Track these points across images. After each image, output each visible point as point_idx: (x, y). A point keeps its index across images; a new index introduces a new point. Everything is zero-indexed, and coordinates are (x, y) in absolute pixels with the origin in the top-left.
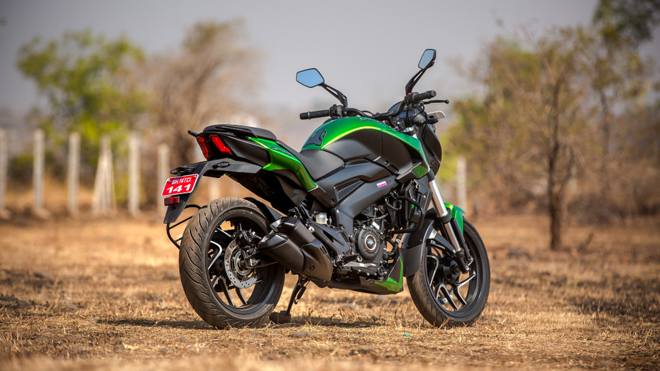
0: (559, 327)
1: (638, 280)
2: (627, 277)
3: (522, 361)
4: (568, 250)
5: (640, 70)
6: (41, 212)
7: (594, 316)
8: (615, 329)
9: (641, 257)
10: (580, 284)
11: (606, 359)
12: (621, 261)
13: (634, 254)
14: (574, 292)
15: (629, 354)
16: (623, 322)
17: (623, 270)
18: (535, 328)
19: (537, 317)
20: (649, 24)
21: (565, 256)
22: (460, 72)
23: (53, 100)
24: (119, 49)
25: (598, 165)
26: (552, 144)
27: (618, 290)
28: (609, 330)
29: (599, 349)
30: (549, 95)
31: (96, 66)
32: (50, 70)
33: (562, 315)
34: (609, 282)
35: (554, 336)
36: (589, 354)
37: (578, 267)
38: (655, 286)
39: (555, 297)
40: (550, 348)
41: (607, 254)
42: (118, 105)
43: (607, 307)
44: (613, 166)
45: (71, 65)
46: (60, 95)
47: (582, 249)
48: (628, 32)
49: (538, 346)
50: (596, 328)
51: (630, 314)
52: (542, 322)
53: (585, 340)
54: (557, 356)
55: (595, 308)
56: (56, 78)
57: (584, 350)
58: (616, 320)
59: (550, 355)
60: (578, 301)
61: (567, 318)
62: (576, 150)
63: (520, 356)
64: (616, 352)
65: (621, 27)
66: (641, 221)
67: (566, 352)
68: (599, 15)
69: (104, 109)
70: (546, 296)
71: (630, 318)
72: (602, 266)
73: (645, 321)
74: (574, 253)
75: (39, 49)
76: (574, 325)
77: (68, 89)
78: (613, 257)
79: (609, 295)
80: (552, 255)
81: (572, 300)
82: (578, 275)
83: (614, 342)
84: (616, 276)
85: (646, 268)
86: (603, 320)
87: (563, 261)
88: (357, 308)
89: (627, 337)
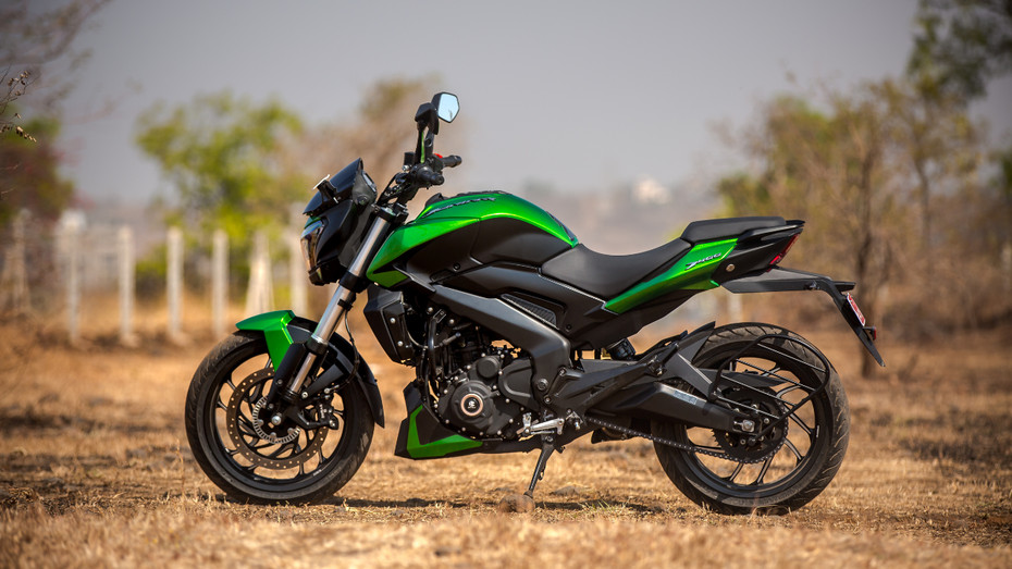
0: (893, 477)
1: (982, 416)
2: (968, 413)
3: (855, 522)
4: (885, 378)
5: (971, 136)
6: (178, 337)
7: (935, 462)
8: (965, 480)
9: (983, 385)
10: (910, 423)
11: (960, 517)
12: (958, 392)
13: (972, 382)
14: (903, 433)
15: (989, 511)
16: (973, 470)
17: (963, 403)
18: (862, 480)
19: (861, 467)
20: (983, 76)
21: (881, 385)
22: (727, 141)
23: (182, 187)
24: (270, 116)
25: (922, 264)
26: (862, 238)
27: (961, 430)
28: (957, 480)
29: (950, 505)
30: (857, 173)
31: (238, 141)
32: (178, 147)
33: (894, 463)
34: (947, 419)
35: (889, 490)
36: (938, 511)
37: (902, 400)
38: (1007, 423)
39: (881, 440)
40: (887, 505)
41: (937, 382)
42: (270, 192)
43: (950, 451)
44: (943, 265)
45: (206, 139)
46: (191, 179)
47: (905, 376)
48: (954, 87)
49: (872, 503)
50: (940, 478)
51: (981, 460)
52: (870, 471)
53: (930, 494)
54: (898, 514)
55: (935, 453)
56: (186, 158)
57: (931, 507)
58: (964, 467)
59: (888, 513)
60: (912, 444)
61: (901, 467)
62: (895, 246)
63: (851, 515)
64: (973, 508)
65: (944, 80)
66: (977, 337)
67: (909, 509)
68: (915, 64)
69: (251, 197)
70: (868, 438)
71: (983, 465)
72: (934, 398)
73: (1002, 469)
74: (895, 381)
75: (163, 119)
76: (912, 476)
77: (202, 172)
78: (945, 386)
79: (948, 436)
80: (866, 385)
81: (904, 444)
82: (904, 410)
83: (968, 495)
84: (954, 412)
85: (993, 400)
86: (947, 468)
87: (880, 392)
88: (628, 456)
89: (982, 489)
